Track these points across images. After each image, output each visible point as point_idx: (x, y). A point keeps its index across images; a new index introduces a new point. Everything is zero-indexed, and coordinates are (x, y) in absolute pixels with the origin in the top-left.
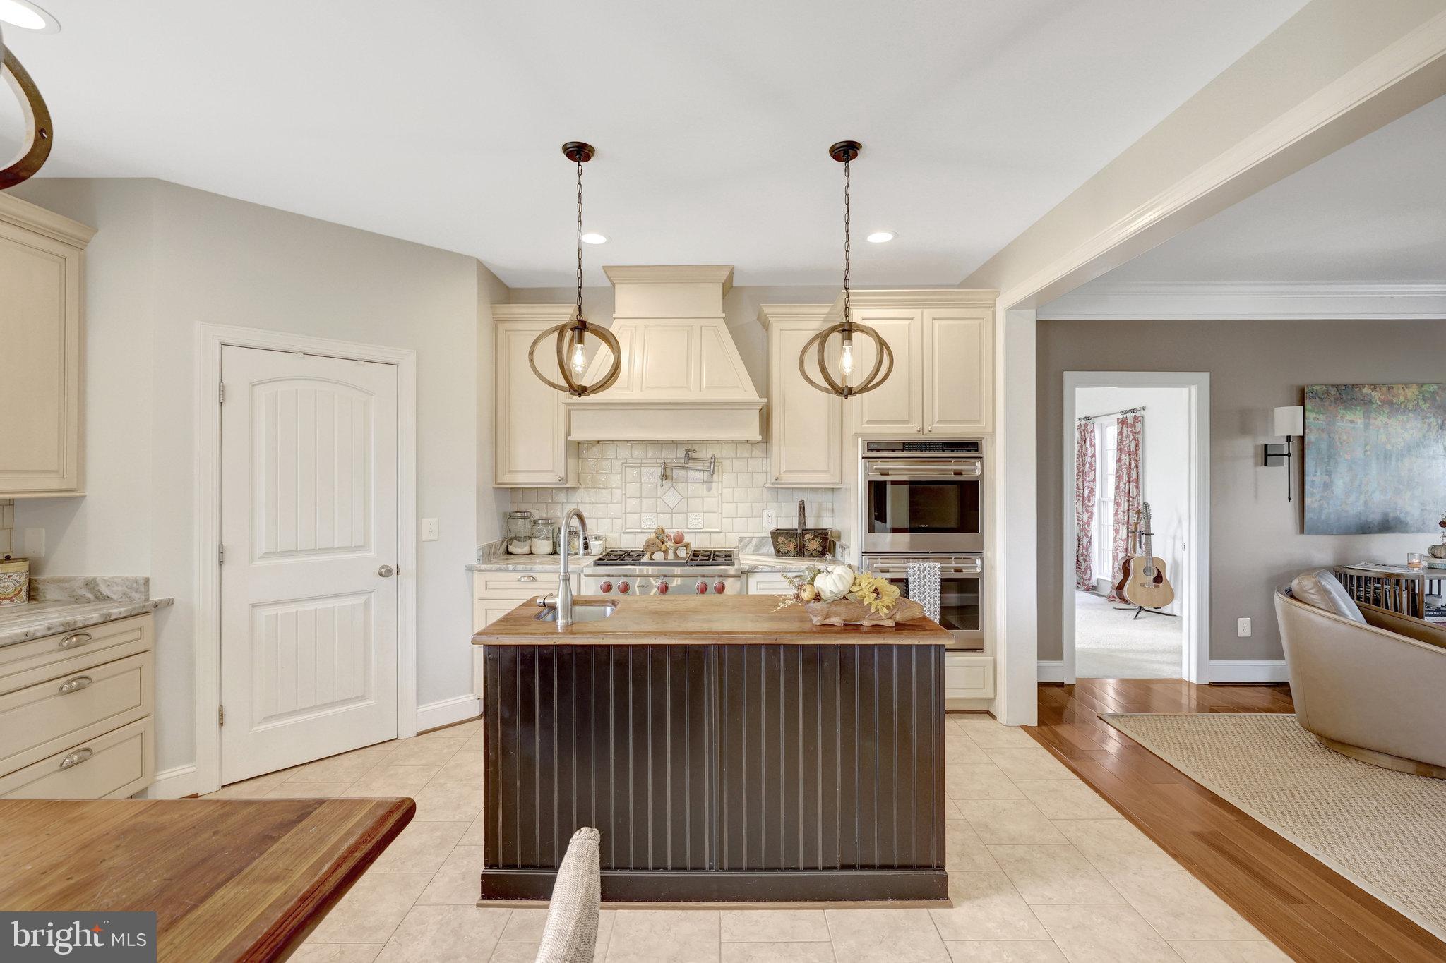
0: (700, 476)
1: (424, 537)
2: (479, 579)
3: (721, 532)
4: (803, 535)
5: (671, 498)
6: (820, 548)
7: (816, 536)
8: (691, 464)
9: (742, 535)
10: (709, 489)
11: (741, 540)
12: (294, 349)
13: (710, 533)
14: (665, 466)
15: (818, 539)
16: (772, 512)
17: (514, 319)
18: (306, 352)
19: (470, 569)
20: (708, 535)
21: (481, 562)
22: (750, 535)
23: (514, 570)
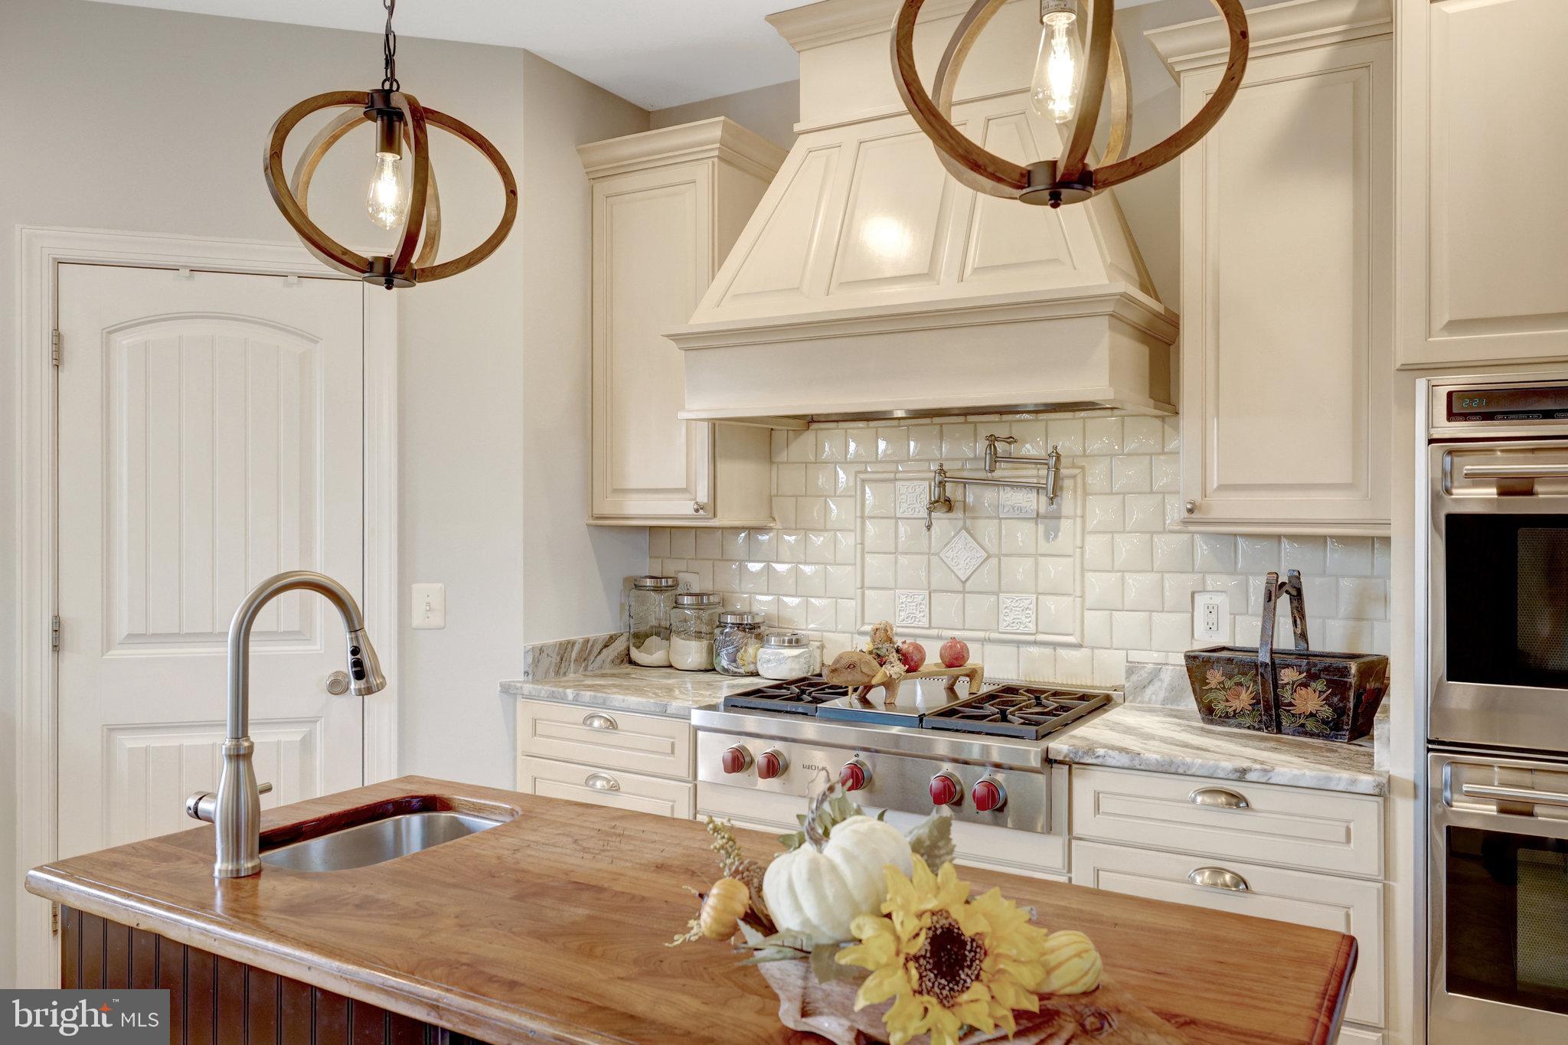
0: (1029, 501)
1: (418, 618)
2: (525, 711)
3: (1080, 646)
4: (1274, 667)
5: (962, 556)
6: (1327, 712)
7: (1313, 677)
8: (1002, 471)
9: (1135, 656)
10: (1051, 534)
11: (1132, 669)
12: (170, 261)
13: (1055, 645)
14: (943, 478)
15: (1320, 685)
16: (1219, 599)
17: (624, 169)
18: (195, 266)
19: (507, 690)
20: (1048, 651)
21: (530, 676)
22: (1156, 657)
23: (576, 701)
